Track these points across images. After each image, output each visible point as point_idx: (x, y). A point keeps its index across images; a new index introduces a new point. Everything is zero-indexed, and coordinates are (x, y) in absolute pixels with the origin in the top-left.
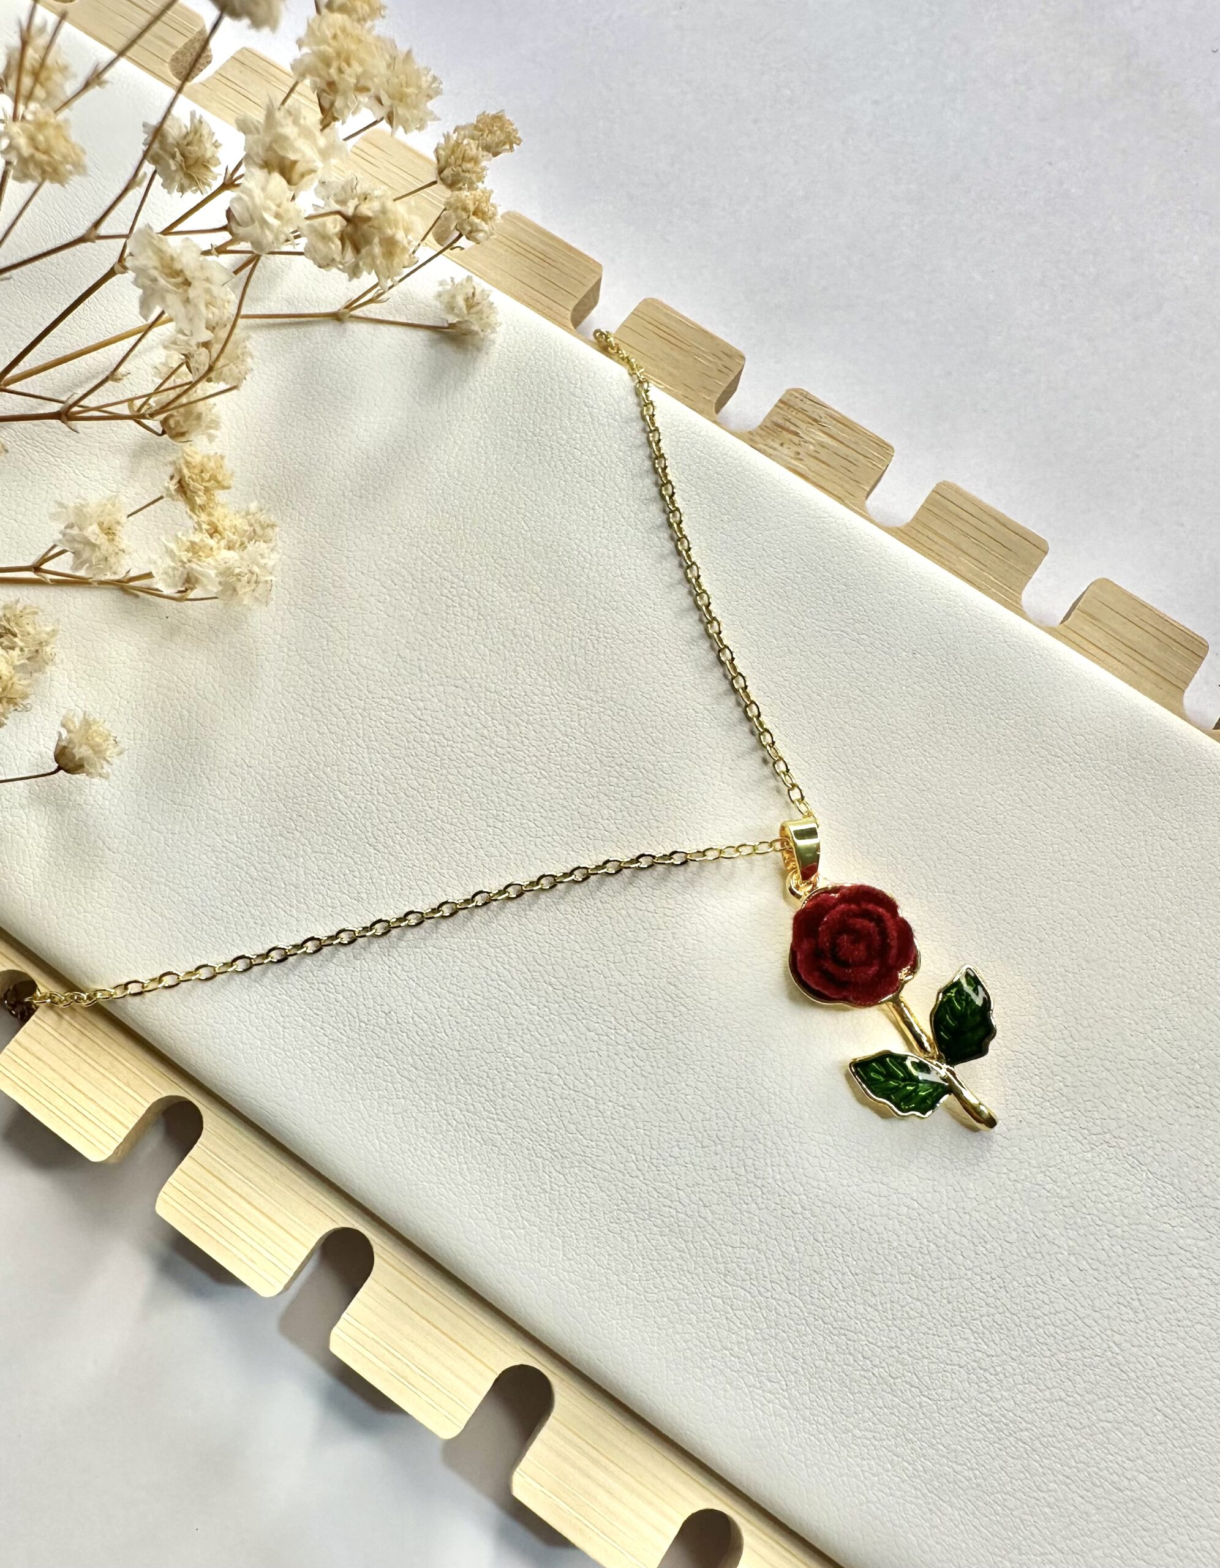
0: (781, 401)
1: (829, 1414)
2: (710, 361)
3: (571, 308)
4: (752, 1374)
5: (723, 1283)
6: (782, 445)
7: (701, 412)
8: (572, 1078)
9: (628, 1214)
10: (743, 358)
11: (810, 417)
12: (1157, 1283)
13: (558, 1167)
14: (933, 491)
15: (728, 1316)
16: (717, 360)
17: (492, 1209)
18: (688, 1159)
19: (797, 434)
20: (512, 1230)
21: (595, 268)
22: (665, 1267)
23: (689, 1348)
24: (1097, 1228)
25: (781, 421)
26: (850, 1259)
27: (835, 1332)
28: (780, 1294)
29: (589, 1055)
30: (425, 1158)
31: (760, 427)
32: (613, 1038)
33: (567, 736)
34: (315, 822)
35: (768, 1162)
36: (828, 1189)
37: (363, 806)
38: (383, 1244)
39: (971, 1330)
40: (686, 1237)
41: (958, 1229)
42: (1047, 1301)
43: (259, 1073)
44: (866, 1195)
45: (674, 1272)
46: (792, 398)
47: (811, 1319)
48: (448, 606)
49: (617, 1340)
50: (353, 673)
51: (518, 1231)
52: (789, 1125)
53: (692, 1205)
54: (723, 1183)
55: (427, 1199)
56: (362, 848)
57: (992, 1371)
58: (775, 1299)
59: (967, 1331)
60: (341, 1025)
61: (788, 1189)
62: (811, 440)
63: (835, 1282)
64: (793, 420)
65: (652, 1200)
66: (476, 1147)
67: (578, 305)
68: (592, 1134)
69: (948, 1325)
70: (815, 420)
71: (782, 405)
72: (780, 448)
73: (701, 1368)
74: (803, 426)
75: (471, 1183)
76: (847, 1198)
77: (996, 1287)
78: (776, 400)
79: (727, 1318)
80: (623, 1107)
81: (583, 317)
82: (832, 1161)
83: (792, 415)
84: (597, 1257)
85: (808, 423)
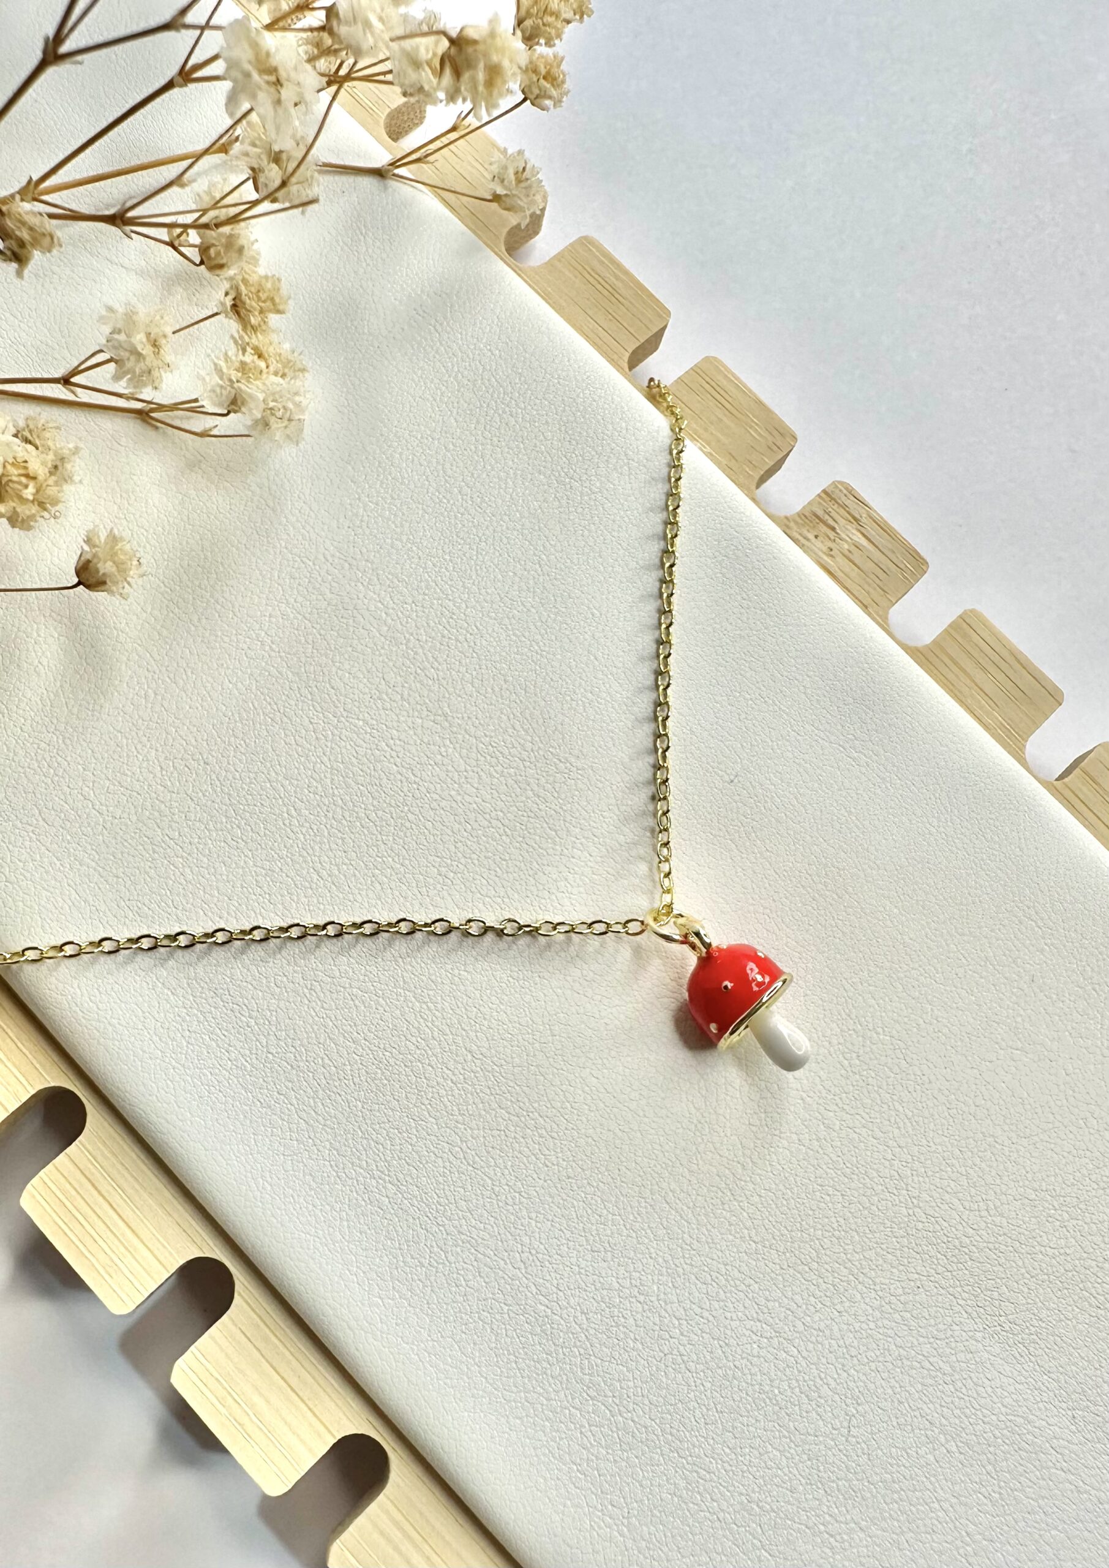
0: (824, 491)
2: (760, 435)
3: (630, 351)
4: (596, 1495)
5: (586, 1396)
6: (816, 537)
7: (739, 486)
8: (473, 1153)
9: (502, 1305)
10: (795, 438)
12: (1022, 1479)
13: (441, 1243)
14: (960, 617)
15: (583, 1430)
16: (768, 436)
17: (364, 1273)
18: (574, 1260)
19: (833, 529)
20: (380, 1298)
21: (663, 314)
22: (529, 1367)
23: (537, 1455)
24: (973, 1411)
25: (820, 513)
26: (719, 1396)
27: (689, 1467)
28: (640, 1418)
29: (495, 1133)
30: (307, 1208)
31: (798, 514)
32: (523, 1119)
33: (539, 796)
34: (262, 834)
35: (655, 1278)
36: (711, 1318)
37: (315, 827)
38: (246, 1283)
39: (826, 1492)
40: (556, 1342)
41: (833, 1384)
42: (907, 1477)
43: (153, 1085)
44: (746, 1332)
45: (538, 1374)
46: (837, 491)
47: (666, 1450)
48: (443, 636)
49: (465, 1434)
50: (333, 688)
51: (386, 1301)
52: (685, 1246)
53: (570, 1309)
54: (605, 1292)
55: (300, 1250)
56: (305, 872)
57: (838, 1537)
58: (633, 1421)
59: (821, 1491)
60: (248, 1052)
61: (669, 1310)
62: (848, 539)
63: (697, 1415)
64: (833, 514)
65: (529, 1294)
66: (361, 1206)
67: (637, 348)
68: (481, 1215)
69: (803, 1481)
70: (855, 519)
71: (823, 495)
72: (812, 540)
74: (842, 522)
75: (348, 1242)
76: (729, 1332)
77: (859, 1452)
78: (819, 491)
79: (581, 1433)
80: (520, 1193)
81: (640, 361)
82: (720, 1290)
83: (833, 508)
84: (462, 1344)
85: (847, 520)
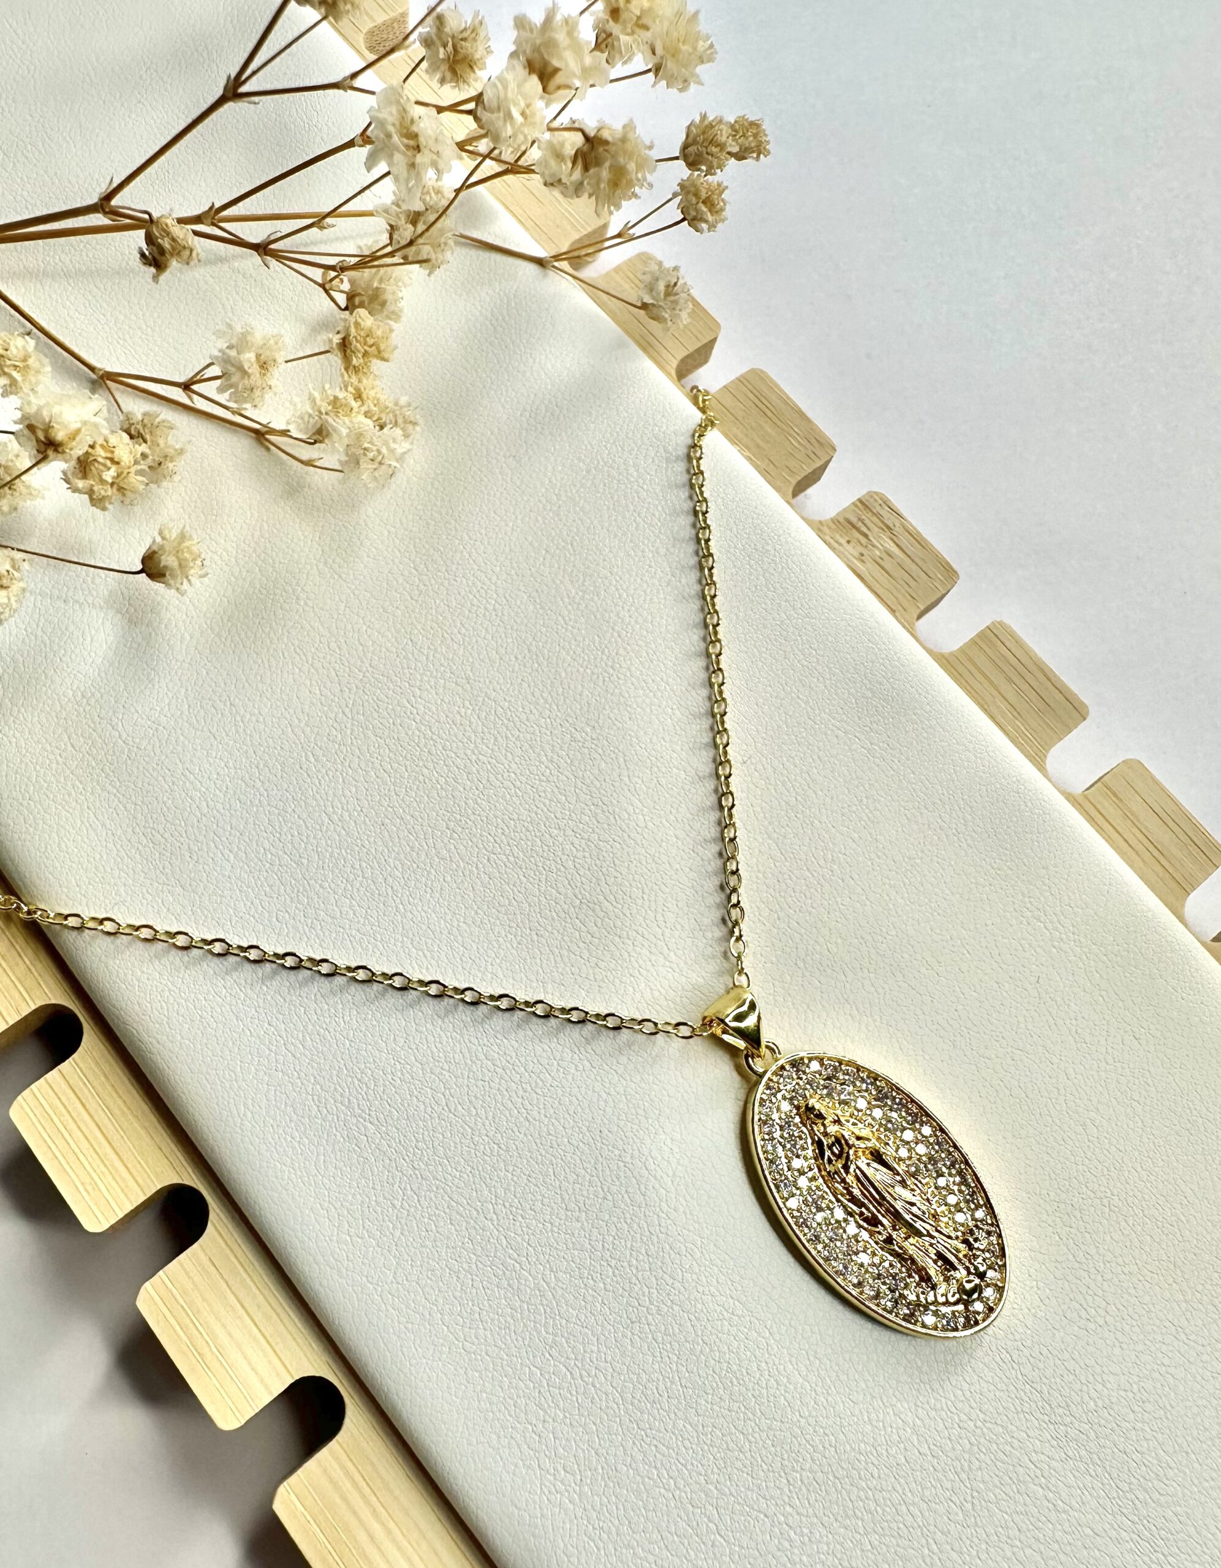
0: (860, 500)
1: (616, 1522)
2: (799, 443)
3: (679, 358)
4: (549, 1458)
5: (547, 1355)
6: (849, 542)
7: (778, 489)
10: (835, 450)
11: (883, 522)
14: (989, 628)
16: (808, 445)
19: (866, 536)
20: (350, 1237)
21: (715, 327)
22: (492, 1320)
24: (949, 1414)
25: (854, 520)
26: (684, 1369)
27: (648, 1440)
28: (601, 1384)
31: (832, 520)
32: (508, 1072)
33: (551, 762)
34: (279, 776)
38: (220, 1214)
40: (523, 1298)
42: (876, 1475)
44: (719, 1309)
46: (872, 501)
49: (421, 1381)
58: (594, 1386)
62: (880, 546)
63: (662, 1387)
64: (867, 522)
67: (688, 357)
68: (458, 1163)
70: (889, 528)
71: (859, 504)
72: (845, 544)
73: (499, 1437)
74: (876, 530)
78: (854, 499)
81: (689, 371)
83: (866, 516)
84: (427, 1289)
85: (879, 528)
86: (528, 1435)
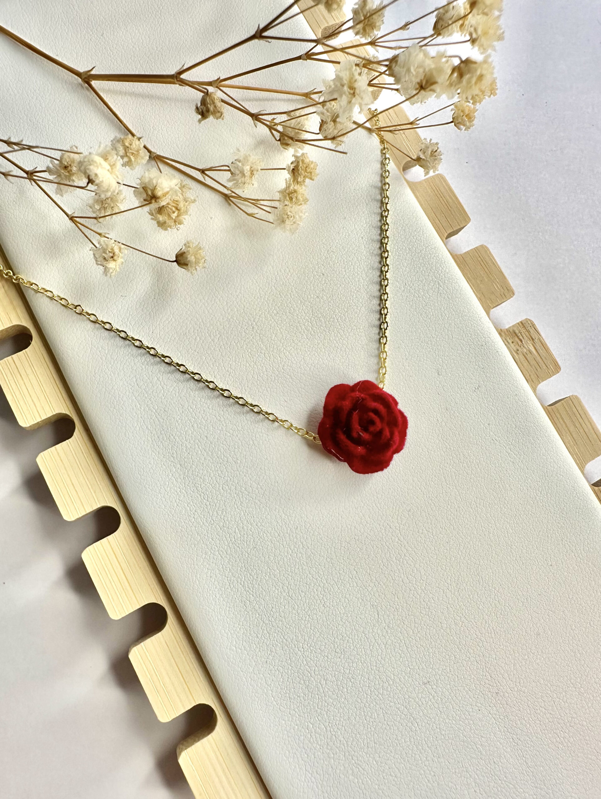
2: (499, 288)
3: (449, 233)
10: (514, 294)
11: (531, 336)
14: (569, 397)
15: (312, 735)
16: (502, 289)
19: (522, 341)
21: (467, 219)
22: (295, 698)
23: (288, 740)
25: (517, 332)
28: (339, 736)
31: (507, 330)
32: (319, 582)
36: (382, 698)
38: (173, 621)
40: (310, 690)
44: (397, 710)
47: (347, 754)
49: (259, 720)
51: (238, 649)
53: (319, 676)
58: (336, 737)
60: (203, 517)
62: (526, 347)
65: (303, 664)
66: (237, 602)
68: (290, 621)
69: (406, 787)
70: (533, 339)
71: (521, 324)
72: (511, 343)
74: (526, 339)
75: (227, 617)
78: (519, 321)
81: (452, 236)
85: (529, 338)
86: (302, 754)
